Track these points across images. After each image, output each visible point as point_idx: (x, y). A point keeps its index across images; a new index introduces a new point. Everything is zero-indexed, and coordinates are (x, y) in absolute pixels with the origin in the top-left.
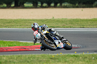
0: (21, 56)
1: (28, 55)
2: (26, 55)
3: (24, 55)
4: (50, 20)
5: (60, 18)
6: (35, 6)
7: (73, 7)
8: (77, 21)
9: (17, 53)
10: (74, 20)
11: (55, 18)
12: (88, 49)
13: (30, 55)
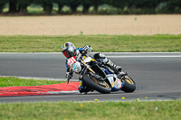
0: (22, 105)
1: (35, 102)
2: (31, 102)
3: (27, 103)
4: (76, 37)
5: (95, 33)
6: (48, 11)
7: (119, 13)
8: (125, 39)
9: (15, 100)
10: (119, 37)
11: (84, 34)
12: (147, 92)
13: (38, 103)
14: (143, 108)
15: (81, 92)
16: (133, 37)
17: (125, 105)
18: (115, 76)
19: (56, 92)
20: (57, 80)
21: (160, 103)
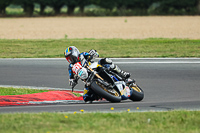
0: (1, 116)
2: (11, 113)
3: (7, 114)
8: (114, 43)
11: (70, 37)
13: (19, 114)
14: (134, 120)
15: (86, 100)
16: (123, 41)
17: (114, 117)
18: (124, 83)
19: (38, 102)
20: (40, 88)
21: (153, 114)
